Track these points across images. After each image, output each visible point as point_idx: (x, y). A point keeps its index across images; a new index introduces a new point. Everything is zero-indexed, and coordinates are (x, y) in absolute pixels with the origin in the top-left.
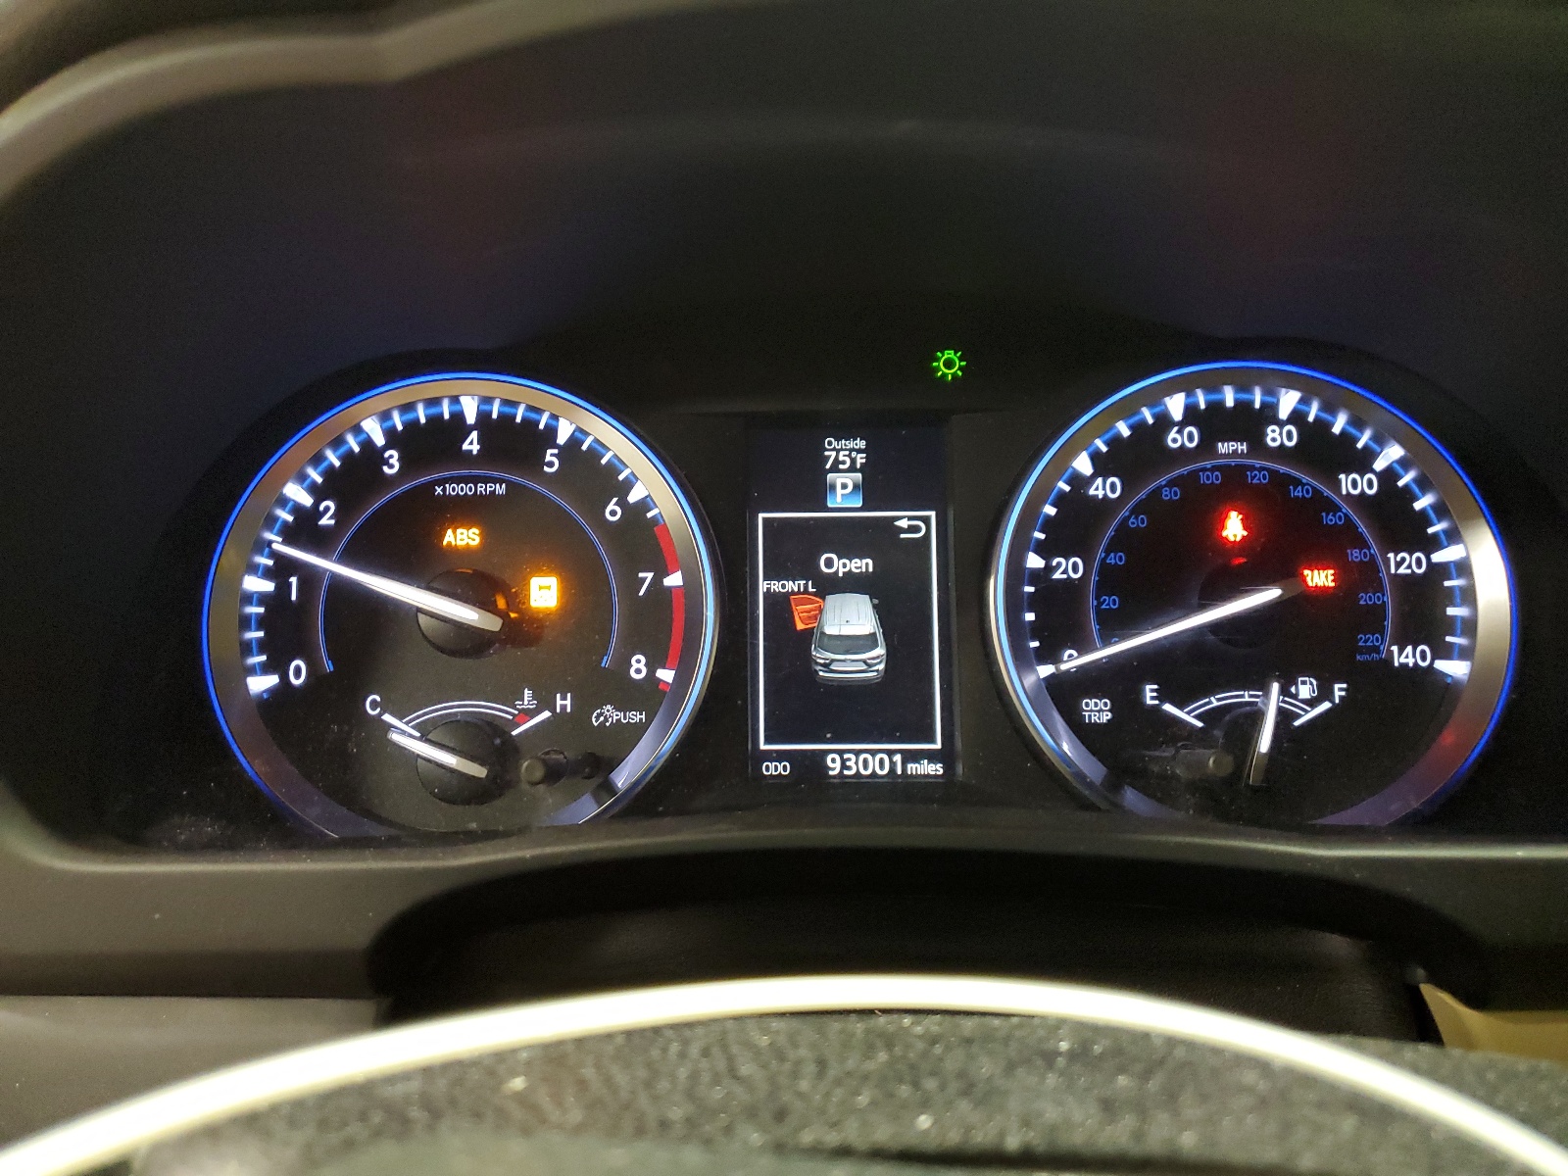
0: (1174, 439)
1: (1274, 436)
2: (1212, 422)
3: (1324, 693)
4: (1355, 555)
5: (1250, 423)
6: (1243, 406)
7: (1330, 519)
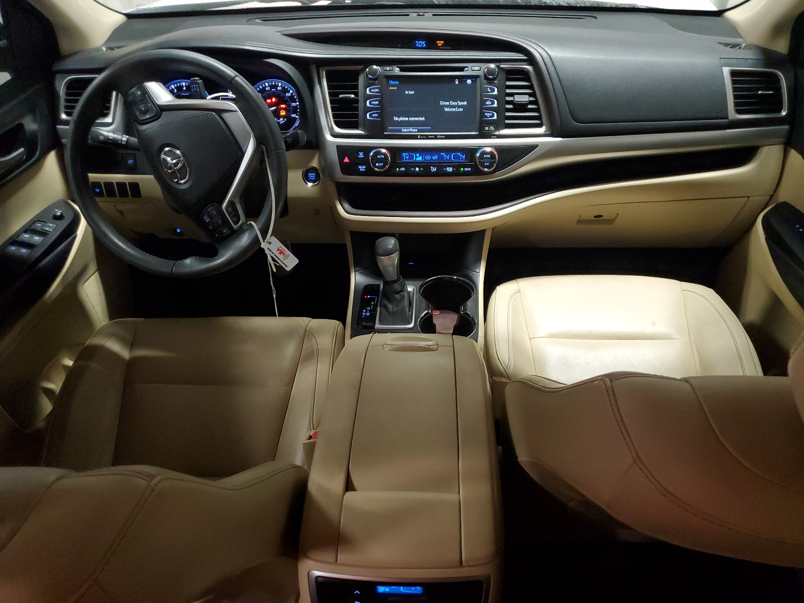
0: (267, 89)
1: (279, 88)
2: (272, 87)
3: (284, 120)
4: (288, 103)
5: (276, 86)
6: (275, 84)
7: (285, 99)
